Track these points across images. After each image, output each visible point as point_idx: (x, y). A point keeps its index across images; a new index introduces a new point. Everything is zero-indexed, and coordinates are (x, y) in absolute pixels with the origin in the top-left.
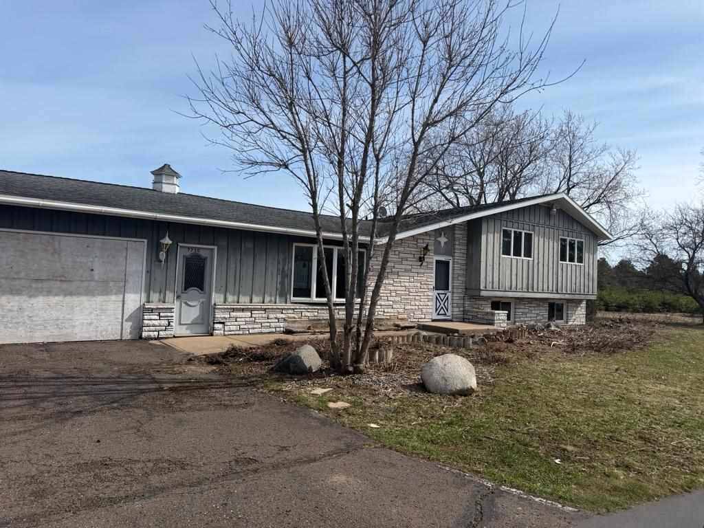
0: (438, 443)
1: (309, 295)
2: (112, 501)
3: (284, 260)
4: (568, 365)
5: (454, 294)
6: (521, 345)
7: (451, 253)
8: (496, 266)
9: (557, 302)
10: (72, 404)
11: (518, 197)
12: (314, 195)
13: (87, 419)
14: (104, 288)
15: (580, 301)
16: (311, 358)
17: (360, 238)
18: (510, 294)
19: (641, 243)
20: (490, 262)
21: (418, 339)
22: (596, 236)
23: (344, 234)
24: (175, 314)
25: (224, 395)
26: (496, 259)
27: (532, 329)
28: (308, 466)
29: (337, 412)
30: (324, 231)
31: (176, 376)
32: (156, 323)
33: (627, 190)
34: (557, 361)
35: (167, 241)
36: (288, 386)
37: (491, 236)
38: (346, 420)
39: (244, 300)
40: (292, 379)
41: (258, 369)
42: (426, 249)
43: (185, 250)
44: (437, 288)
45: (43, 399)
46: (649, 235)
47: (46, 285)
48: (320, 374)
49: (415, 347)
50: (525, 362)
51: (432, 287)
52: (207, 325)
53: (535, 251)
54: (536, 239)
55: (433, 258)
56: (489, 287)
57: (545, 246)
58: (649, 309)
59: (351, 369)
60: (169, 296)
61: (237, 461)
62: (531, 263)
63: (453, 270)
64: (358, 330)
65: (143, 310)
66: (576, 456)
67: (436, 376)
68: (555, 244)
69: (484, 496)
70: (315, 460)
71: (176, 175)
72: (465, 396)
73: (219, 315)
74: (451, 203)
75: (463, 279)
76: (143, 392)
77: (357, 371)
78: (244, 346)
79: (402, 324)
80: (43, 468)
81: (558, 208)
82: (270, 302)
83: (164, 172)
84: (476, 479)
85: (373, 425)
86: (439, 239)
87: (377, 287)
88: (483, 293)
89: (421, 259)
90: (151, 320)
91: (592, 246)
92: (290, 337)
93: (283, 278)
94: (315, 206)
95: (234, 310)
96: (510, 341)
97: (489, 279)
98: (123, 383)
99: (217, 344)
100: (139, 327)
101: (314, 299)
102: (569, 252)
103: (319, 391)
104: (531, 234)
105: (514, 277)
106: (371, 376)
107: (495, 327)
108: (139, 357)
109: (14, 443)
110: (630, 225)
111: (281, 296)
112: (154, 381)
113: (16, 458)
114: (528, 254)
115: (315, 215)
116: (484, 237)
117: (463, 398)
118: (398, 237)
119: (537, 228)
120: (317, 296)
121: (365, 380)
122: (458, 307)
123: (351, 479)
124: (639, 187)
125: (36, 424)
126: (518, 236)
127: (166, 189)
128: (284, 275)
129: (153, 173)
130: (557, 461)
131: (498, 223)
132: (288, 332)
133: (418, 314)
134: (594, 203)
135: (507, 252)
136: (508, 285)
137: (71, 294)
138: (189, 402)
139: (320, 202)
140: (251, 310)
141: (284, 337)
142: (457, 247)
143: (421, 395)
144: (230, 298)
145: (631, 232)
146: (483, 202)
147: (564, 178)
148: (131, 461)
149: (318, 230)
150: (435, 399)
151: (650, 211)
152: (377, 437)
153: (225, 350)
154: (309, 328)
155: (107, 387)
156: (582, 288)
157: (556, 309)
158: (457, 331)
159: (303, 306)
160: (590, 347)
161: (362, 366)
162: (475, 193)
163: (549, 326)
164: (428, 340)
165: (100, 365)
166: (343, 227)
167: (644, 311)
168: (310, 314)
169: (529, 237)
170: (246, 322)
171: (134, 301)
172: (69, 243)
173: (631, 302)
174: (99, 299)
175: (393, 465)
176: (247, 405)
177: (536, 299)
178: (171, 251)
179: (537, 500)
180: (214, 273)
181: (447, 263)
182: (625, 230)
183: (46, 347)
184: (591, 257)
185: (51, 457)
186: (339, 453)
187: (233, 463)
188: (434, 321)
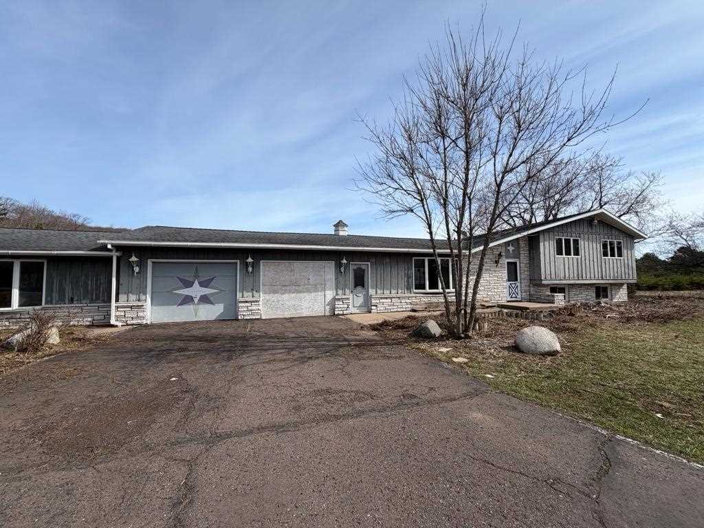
0: (544, 392)
1: (424, 288)
2: (337, 417)
3: (408, 268)
4: (628, 333)
5: (522, 284)
6: (582, 317)
7: (518, 256)
8: (552, 264)
9: (602, 286)
10: (307, 353)
11: (559, 216)
12: (430, 226)
13: (315, 362)
14: (315, 288)
15: (622, 284)
16: (434, 328)
17: (463, 251)
18: (565, 282)
19: (671, 239)
20: (547, 261)
21: (502, 314)
22: (632, 236)
23: (451, 249)
24: (351, 301)
25: (385, 350)
26: (552, 258)
27: (586, 306)
28: (451, 403)
29: (459, 364)
30: (437, 249)
31: (356, 337)
32: (342, 306)
33: (653, 202)
34: (617, 330)
35: (344, 261)
36: (424, 346)
37: (547, 244)
38: (469, 371)
39: (387, 292)
40: (424, 341)
41: (400, 334)
42: (500, 255)
43: (354, 266)
44: (509, 280)
45: (293, 349)
46: (678, 233)
47: (288, 288)
48: (441, 338)
49: (501, 319)
50: (590, 330)
51: (505, 280)
52: (368, 307)
53: (582, 252)
54: (582, 243)
55: (505, 261)
56: (548, 277)
57: (590, 248)
58: (678, 287)
59: (463, 336)
60: (347, 291)
61: (404, 397)
62: (579, 260)
63: (520, 268)
64: (465, 311)
65: (334, 299)
66: (676, 412)
67: (527, 342)
68: (598, 245)
69: (603, 443)
70: (455, 400)
71: (346, 225)
72: (553, 355)
73: (374, 301)
74: (510, 224)
75: (528, 273)
76: (341, 346)
77: (467, 337)
78: (391, 319)
79: (487, 304)
80: (297, 392)
81: (599, 219)
82: (402, 293)
83: (339, 225)
84: (589, 425)
85: (489, 376)
86: (508, 248)
87: (477, 282)
88: (544, 282)
89: (497, 262)
90: (339, 305)
91: (629, 245)
92: (417, 314)
93: (408, 278)
94: (431, 233)
95: (381, 298)
96: (571, 314)
97: (548, 272)
98: (329, 341)
99: (374, 318)
100: (333, 309)
101: (428, 290)
102: (610, 250)
103: (444, 350)
104: (578, 240)
105: (567, 270)
106: (476, 341)
107: (555, 305)
108: (335, 326)
109: (282, 375)
110: (659, 227)
111: (407, 289)
112: (345, 340)
113: (283, 384)
114: (577, 253)
115: (432, 240)
116: (541, 244)
117: (551, 357)
118: (473, 251)
119: (582, 235)
120: (430, 289)
121: (473, 343)
122: (525, 292)
123: (487, 418)
124: (663, 199)
125: (291, 364)
126: (567, 241)
127: (341, 233)
128: (409, 277)
129: (334, 226)
130: (659, 415)
131: (551, 234)
132: (414, 311)
133: (497, 298)
134: (624, 214)
135: (559, 253)
136: (562, 275)
137: (300, 292)
138: (367, 354)
139: (434, 230)
140: (391, 298)
141: (413, 314)
142: (521, 252)
143: (517, 355)
144: (379, 291)
145: (660, 232)
146: (533, 222)
147: (596, 199)
148: (342, 391)
149: (434, 248)
150: (529, 358)
151: (677, 215)
152: (496, 385)
153: (380, 322)
154: (426, 308)
155: (323, 343)
156: (623, 275)
157: (602, 291)
158: (527, 308)
159: (422, 295)
160: (641, 318)
161: (470, 334)
162: (527, 217)
163: (599, 303)
164: (510, 315)
165: (317, 330)
166: (450, 244)
167: (674, 289)
168: (426, 299)
169: (576, 242)
170: (389, 306)
171: (330, 294)
172: (297, 265)
173: (660, 283)
174: (313, 294)
175: (515, 409)
176: (401, 357)
177: (585, 284)
178: (347, 266)
179: (658, 452)
180: (370, 278)
181: (515, 264)
182: (654, 230)
183: (291, 320)
184: (629, 252)
185: (301, 385)
186: (470, 395)
187: (402, 397)
188: (508, 302)
